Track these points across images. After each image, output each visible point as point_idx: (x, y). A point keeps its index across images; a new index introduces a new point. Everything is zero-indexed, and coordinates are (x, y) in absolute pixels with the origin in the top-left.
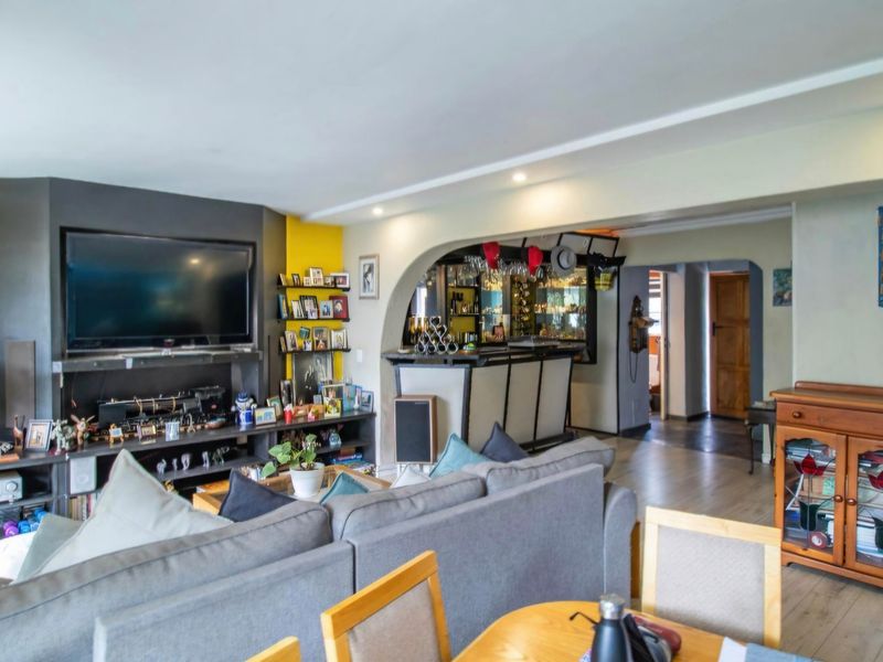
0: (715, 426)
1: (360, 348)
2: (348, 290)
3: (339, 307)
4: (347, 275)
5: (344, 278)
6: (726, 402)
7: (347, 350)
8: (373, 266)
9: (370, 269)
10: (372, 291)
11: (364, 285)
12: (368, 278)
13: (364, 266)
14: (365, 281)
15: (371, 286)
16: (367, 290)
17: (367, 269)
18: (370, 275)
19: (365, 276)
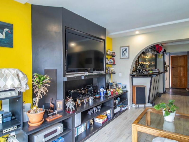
0: (172, 90)
1: (120, 73)
2: (115, 56)
3: (113, 61)
4: (115, 52)
5: (114, 53)
6: (175, 85)
7: (115, 73)
8: (127, 49)
9: (126, 50)
10: (127, 56)
11: (123, 54)
12: (124, 53)
13: (122, 49)
14: (123, 53)
15: (126, 55)
16: (124, 56)
17: (124, 50)
18: (126, 52)
19: (123, 52)
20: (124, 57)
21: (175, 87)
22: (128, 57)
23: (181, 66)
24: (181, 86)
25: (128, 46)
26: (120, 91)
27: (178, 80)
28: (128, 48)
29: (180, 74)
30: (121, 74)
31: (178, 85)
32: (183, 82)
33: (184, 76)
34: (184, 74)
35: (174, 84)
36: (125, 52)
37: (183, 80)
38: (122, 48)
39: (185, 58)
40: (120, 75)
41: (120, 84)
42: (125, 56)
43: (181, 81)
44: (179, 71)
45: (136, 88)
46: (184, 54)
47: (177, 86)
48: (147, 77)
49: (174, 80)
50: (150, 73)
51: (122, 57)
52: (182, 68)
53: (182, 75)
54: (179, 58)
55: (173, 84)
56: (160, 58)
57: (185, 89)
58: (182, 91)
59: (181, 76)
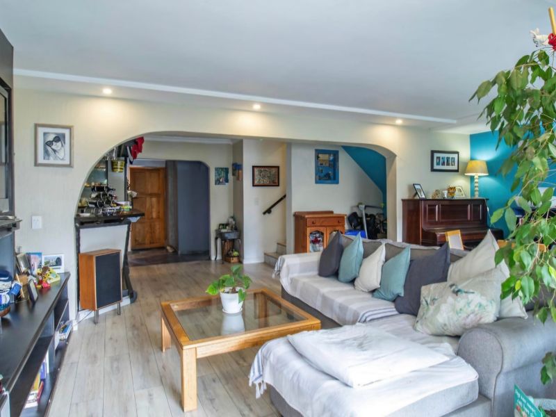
8: (64, 136)
9: (58, 138)
10: (63, 159)
11: (46, 152)
12: (54, 147)
13: (45, 134)
14: (49, 149)
15: (61, 155)
16: (51, 158)
17: (51, 138)
18: (59, 144)
19: (49, 144)
20: (51, 161)
21: (138, 247)
22: (67, 162)
23: (151, 195)
24: (153, 243)
25: (70, 128)
26: (50, 277)
27: (147, 229)
28: (67, 132)
29: (151, 213)
30: (40, 218)
31: (147, 241)
32: (157, 232)
33: (158, 217)
34: (159, 212)
35: (137, 239)
36: (56, 146)
37: (158, 227)
38: (41, 131)
39: (162, 175)
40: (38, 222)
41: (37, 256)
42: (56, 158)
43: (152, 232)
44: (148, 205)
45: (98, 258)
46: (158, 166)
47: (144, 244)
48: (117, 223)
49: (137, 230)
50: (125, 212)
51: (46, 162)
52: (154, 200)
53: (154, 215)
54: (147, 174)
55: (136, 241)
56: (119, 170)
57: (163, 248)
58: (158, 253)
59: (152, 218)
